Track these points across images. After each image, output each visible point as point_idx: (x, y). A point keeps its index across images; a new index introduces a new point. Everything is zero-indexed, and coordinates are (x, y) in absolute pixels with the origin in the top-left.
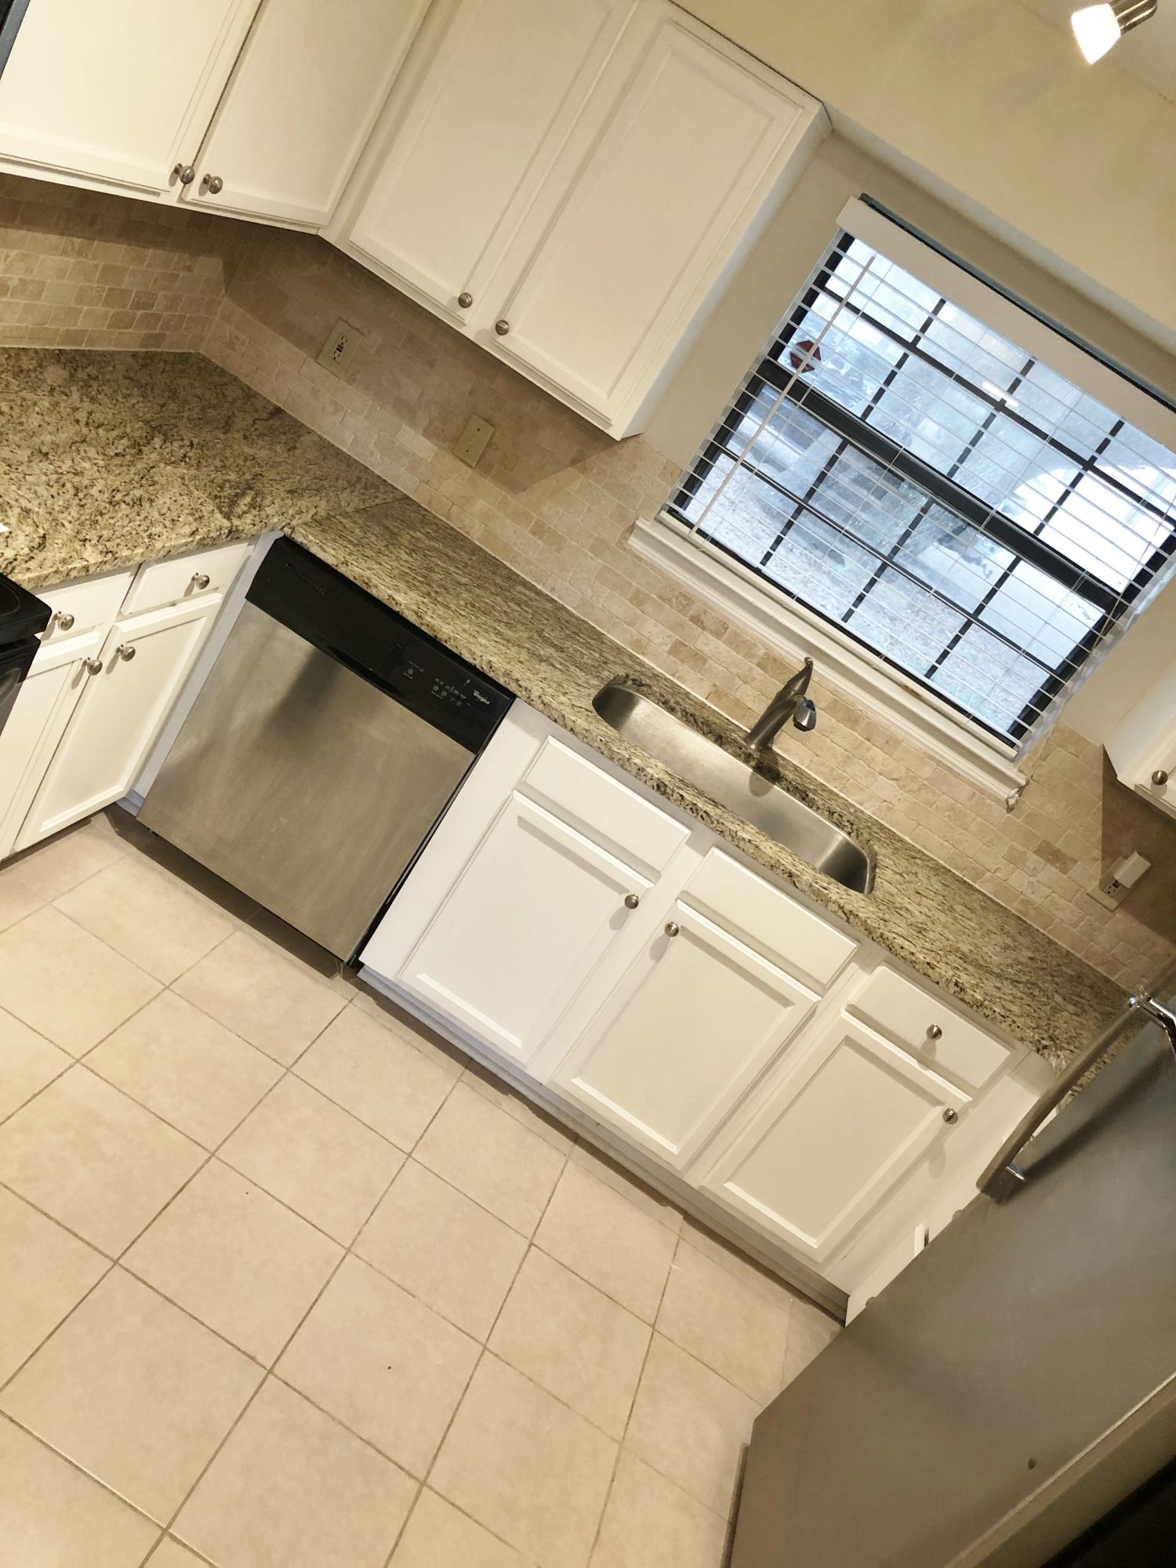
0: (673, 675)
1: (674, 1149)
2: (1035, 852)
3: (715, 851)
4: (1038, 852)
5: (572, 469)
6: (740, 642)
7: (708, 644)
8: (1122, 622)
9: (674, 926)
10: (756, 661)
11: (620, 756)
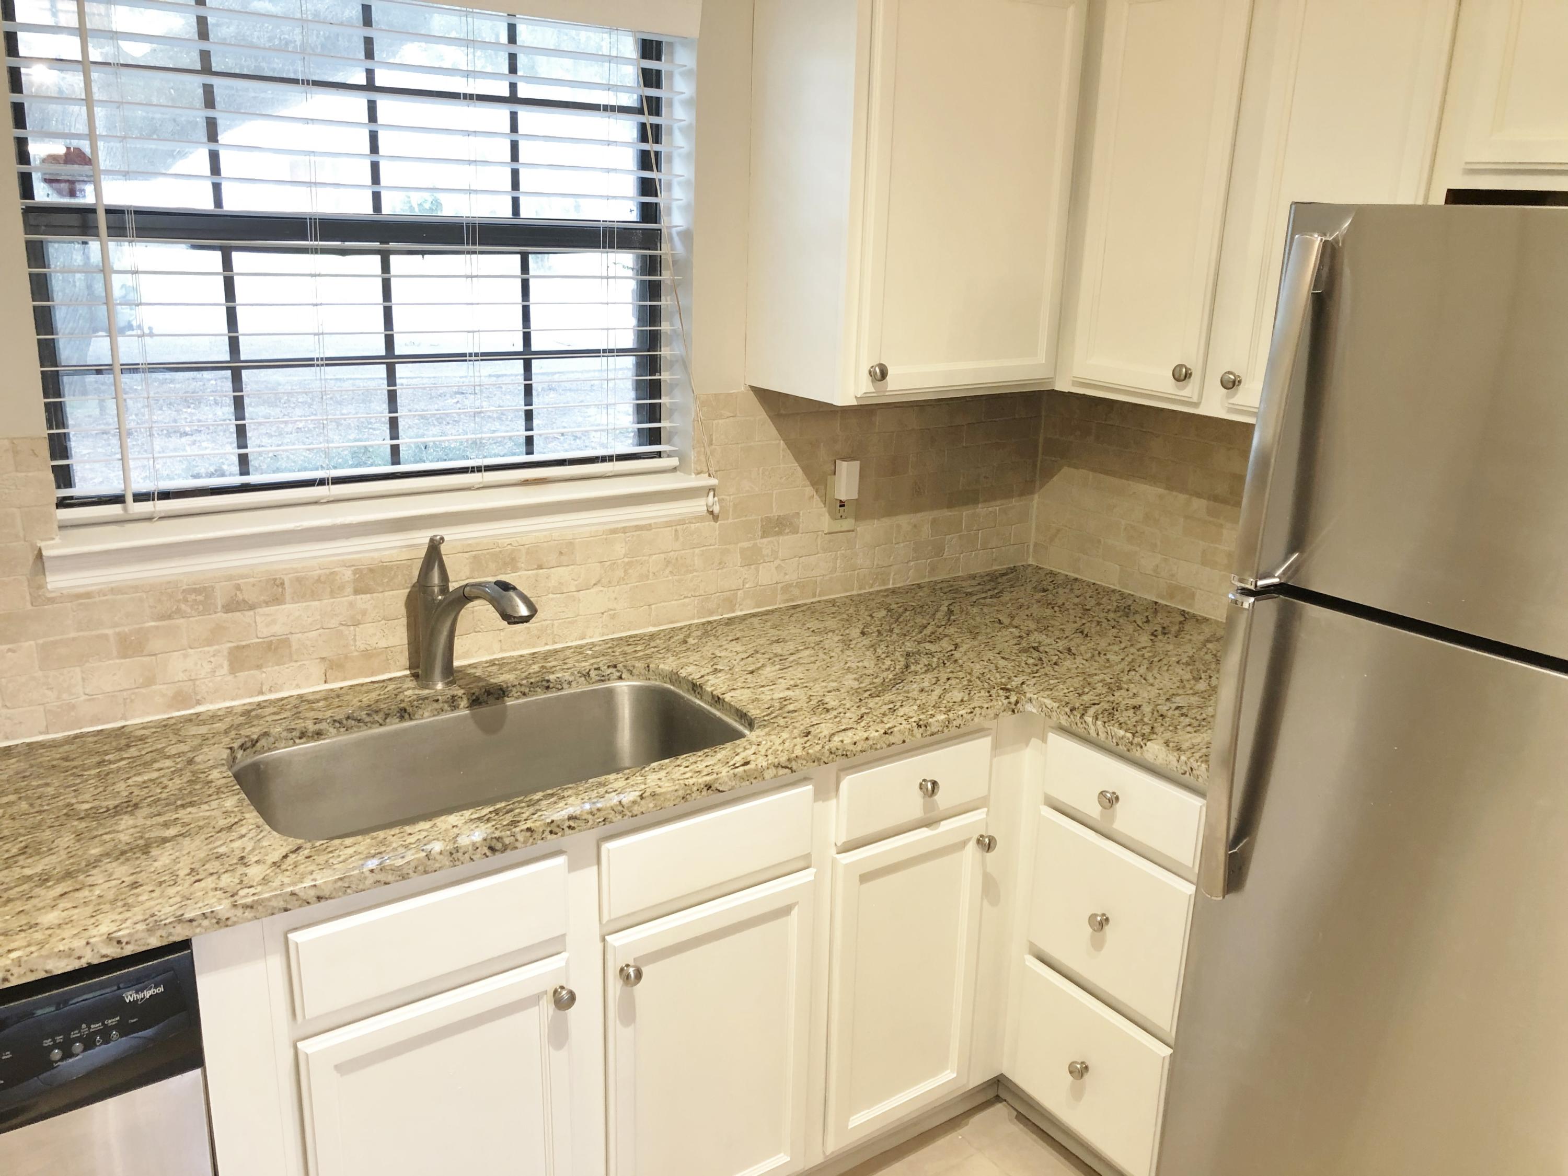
0: (261, 693)
2: (762, 538)
3: (609, 845)
4: (765, 534)
6: (312, 585)
7: (273, 621)
10: (349, 590)
11: (413, 864)
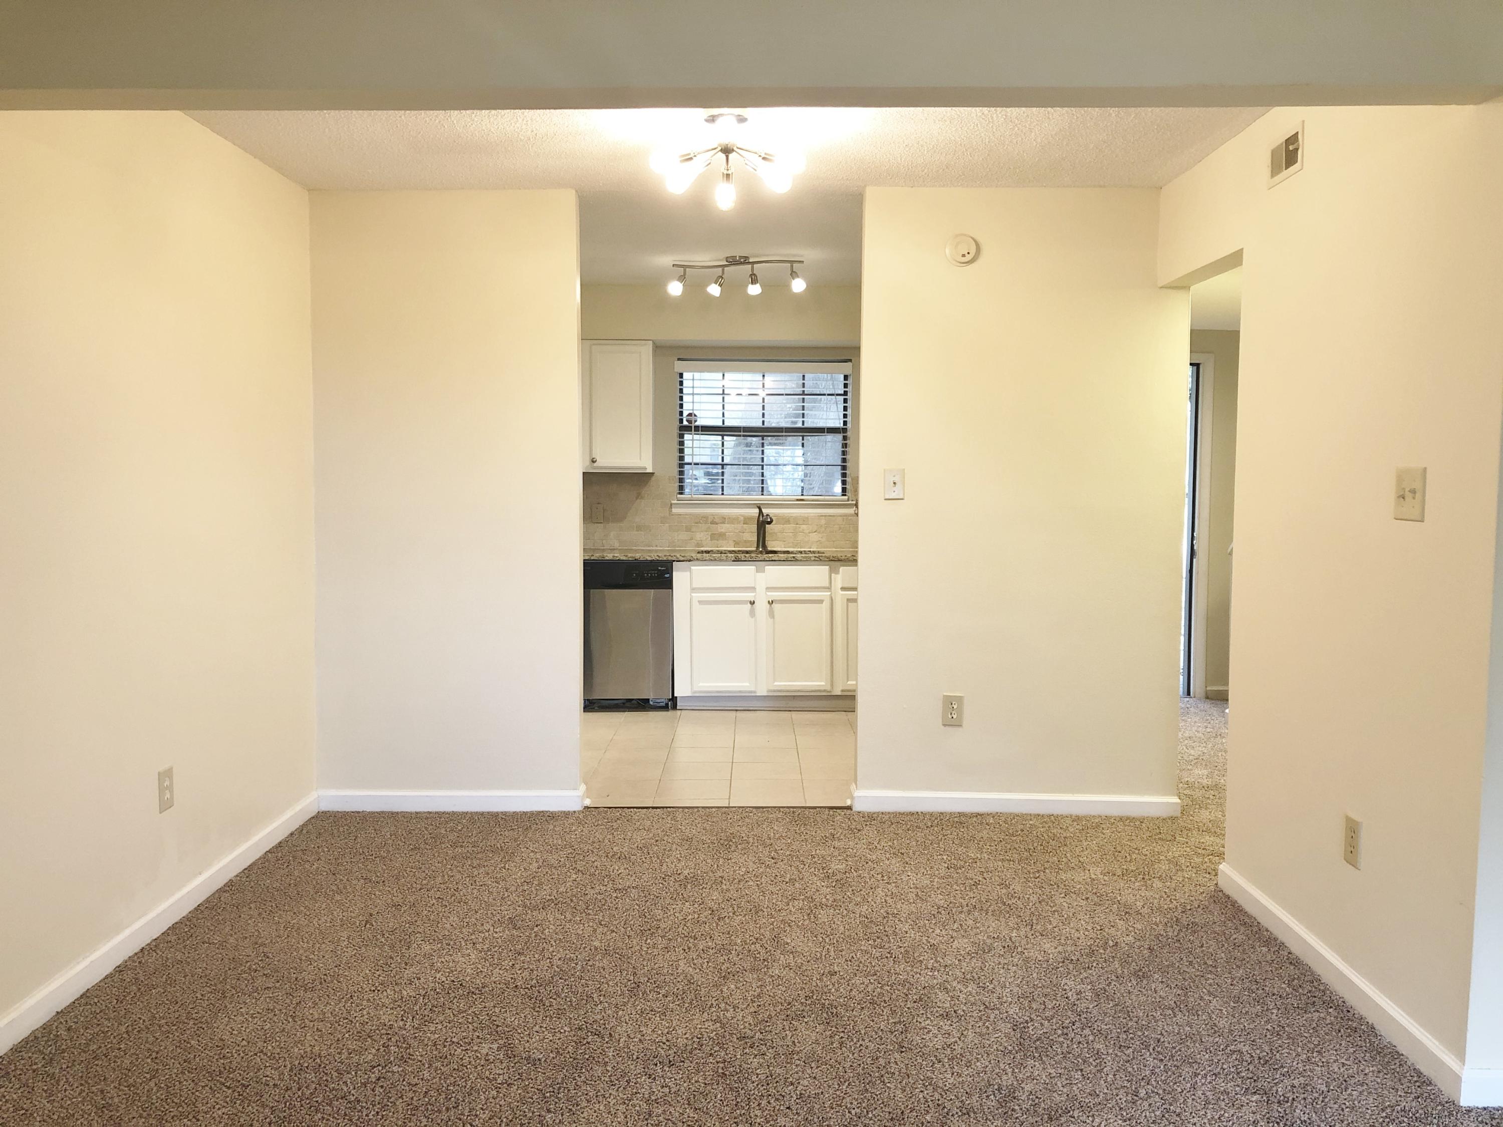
1: (823, 683)
3: (766, 567)
5: (638, 500)
6: (732, 520)
7: (722, 528)
8: (849, 434)
9: (771, 602)
10: (742, 522)
